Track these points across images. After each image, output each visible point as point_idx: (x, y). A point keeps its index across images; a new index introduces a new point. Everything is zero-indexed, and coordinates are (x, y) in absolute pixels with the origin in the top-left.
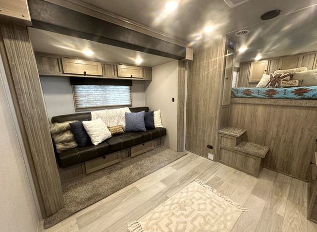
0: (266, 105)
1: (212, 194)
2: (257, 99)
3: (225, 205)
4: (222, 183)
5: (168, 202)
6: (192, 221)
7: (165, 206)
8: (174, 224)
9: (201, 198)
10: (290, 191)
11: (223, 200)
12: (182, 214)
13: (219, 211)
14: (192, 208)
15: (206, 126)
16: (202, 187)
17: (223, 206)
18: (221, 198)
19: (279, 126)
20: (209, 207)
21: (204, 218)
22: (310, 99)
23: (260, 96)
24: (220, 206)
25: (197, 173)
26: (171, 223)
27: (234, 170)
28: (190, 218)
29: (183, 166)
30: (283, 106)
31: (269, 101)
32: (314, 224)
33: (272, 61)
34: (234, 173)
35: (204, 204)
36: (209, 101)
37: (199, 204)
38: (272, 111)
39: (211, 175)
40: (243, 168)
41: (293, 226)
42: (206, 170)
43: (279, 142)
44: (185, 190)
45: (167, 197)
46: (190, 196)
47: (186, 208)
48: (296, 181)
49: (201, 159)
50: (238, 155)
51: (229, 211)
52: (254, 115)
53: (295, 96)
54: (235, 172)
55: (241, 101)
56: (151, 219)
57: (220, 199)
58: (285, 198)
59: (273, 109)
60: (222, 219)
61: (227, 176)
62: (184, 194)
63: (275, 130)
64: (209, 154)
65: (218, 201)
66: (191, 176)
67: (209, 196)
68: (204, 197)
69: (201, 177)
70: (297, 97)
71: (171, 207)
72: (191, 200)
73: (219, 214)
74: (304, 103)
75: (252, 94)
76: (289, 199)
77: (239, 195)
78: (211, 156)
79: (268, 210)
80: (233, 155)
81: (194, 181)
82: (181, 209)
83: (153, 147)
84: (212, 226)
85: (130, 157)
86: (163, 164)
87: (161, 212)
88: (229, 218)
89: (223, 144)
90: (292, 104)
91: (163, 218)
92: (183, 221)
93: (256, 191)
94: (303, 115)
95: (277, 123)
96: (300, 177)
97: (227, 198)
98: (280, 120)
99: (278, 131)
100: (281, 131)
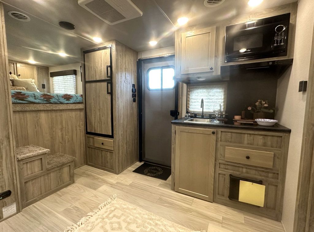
17: (113, 209)
19: (62, 129)
20: (115, 220)
23: (37, 101)
31: (49, 107)
41: (124, 181)
43: (65, 143)
51: (118, 206)
52: (37, 124)
57: (103, 210)
58: (101, 177)
59: (54, 114)
63: (60, 134)
65: (106, 212)
67: (100, 219)
70: (66, 102)
75: (28, 99)
79: (113, 186)
80: (45, 180)
88: (125, 206)
89: (28, 174)
93: (93, 187)
94: (74, 116)
95: (60, 127)
96: (82, 165)
97: (102, 205)
98: (62, 123)
99: (62, 134)
100: (64, 133)
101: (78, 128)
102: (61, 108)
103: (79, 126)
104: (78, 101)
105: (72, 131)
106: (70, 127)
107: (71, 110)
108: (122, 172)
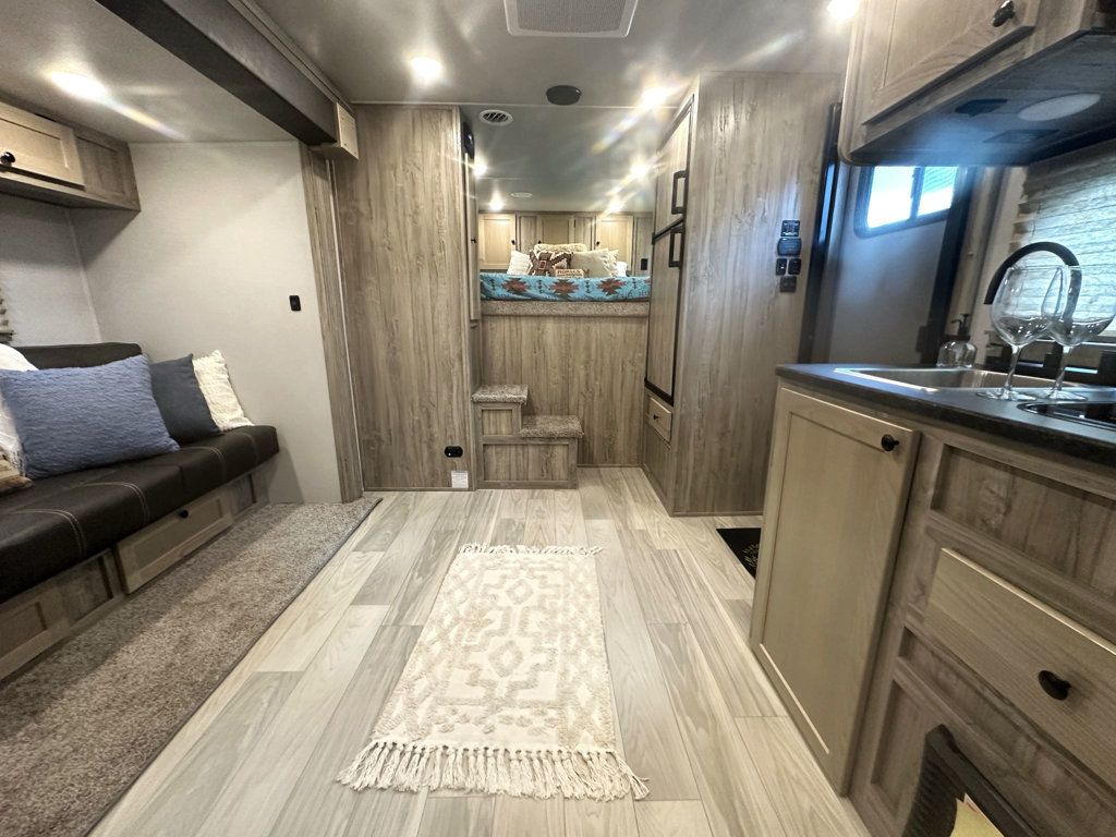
0: (560, 316)
1: (520, 556)
2: (541, 303)
3: (558, 562)
4: (524, 526)
5: (429, 634)
6: (523, 631)
7: (428, 650)
8: (487, 665)
9: (504, 577)
10: (631, 491)
11: (549, 555)
12: (490, 634)
13: (555, 578)
14: (501, 609)
15: (433, 388)
16: (488, 554)
17: (556, 566)
18: (543, 555)
19: (587, 362)
20: (534, 584)
21: (541, 607)
22: (625, 300)
23: (544, 295)
24: (552, 568)
25: (449, 533)
26: (478, 668)
27: (526, 492)
28: (514, 629)
29: (396, 534)
30: (590, 317)
31: (564, 308)
32: (682, 519)
33: (522, 219)
34: (532, 498)
35: (520, 583)
36: (433, 308)
37: (509, 592)
38: (571, 330)
39: (488, 522)
40: (544, 481)
41: (663, 535)
42: (467, 518)
43: (593, 398)
44: (450, 584)
45: (414, 627)
46: (476, 587)
47: (489, 615)
48: (628, 471)
49: (434, 497)
50: (531, 450)
51: (572, 568)
52: (538, 344)
53: (604, 295)
54: (533, 494)
55: (506, 308)
56: (412, 705)
57: (542, 557)
58: (631, 503)
59: (573, 326)
60: (573, 587)
61: (524, 508)
62: (458, 594)
63: (582, 373)
64: (454, 474)
65: (542, 562)
66: (440, 547)
67: (518, 565)
68: (509, 572)
69: (468, 535)
70: (608, 298)
71: (448, 639)
72: (484, 595)
73: (562, 584)
74: (619, 309)
75: (529, 291)
76: (635, 501)
77: (569, 532)
78: (460, 479)
79: (623, 531)
80: (517, 455)
81: (457, 552)
82: (476, 626)
83: (228, 519)
84: (566, 611)
85: (118, 597)
86: (318, 558)
87: (430, 667)
88: (581, 578)
89: (490, 431)
90: (603, 313)
91: (448, 677)
92: (503, 643)
93: (590, 512)
94: (619, 334)
95: (583, 357)
96: (630, 463)
97: (553, 548)
98: (588, 348)
99: (587, 375)
100: (592, 375)
101: (629, 368)
102: (587, 313)
103: (633, 364)
104: (637, 296)
105: (613, 371)
106: (607, 360)
107: (614, 318)
108: (686, 516)
